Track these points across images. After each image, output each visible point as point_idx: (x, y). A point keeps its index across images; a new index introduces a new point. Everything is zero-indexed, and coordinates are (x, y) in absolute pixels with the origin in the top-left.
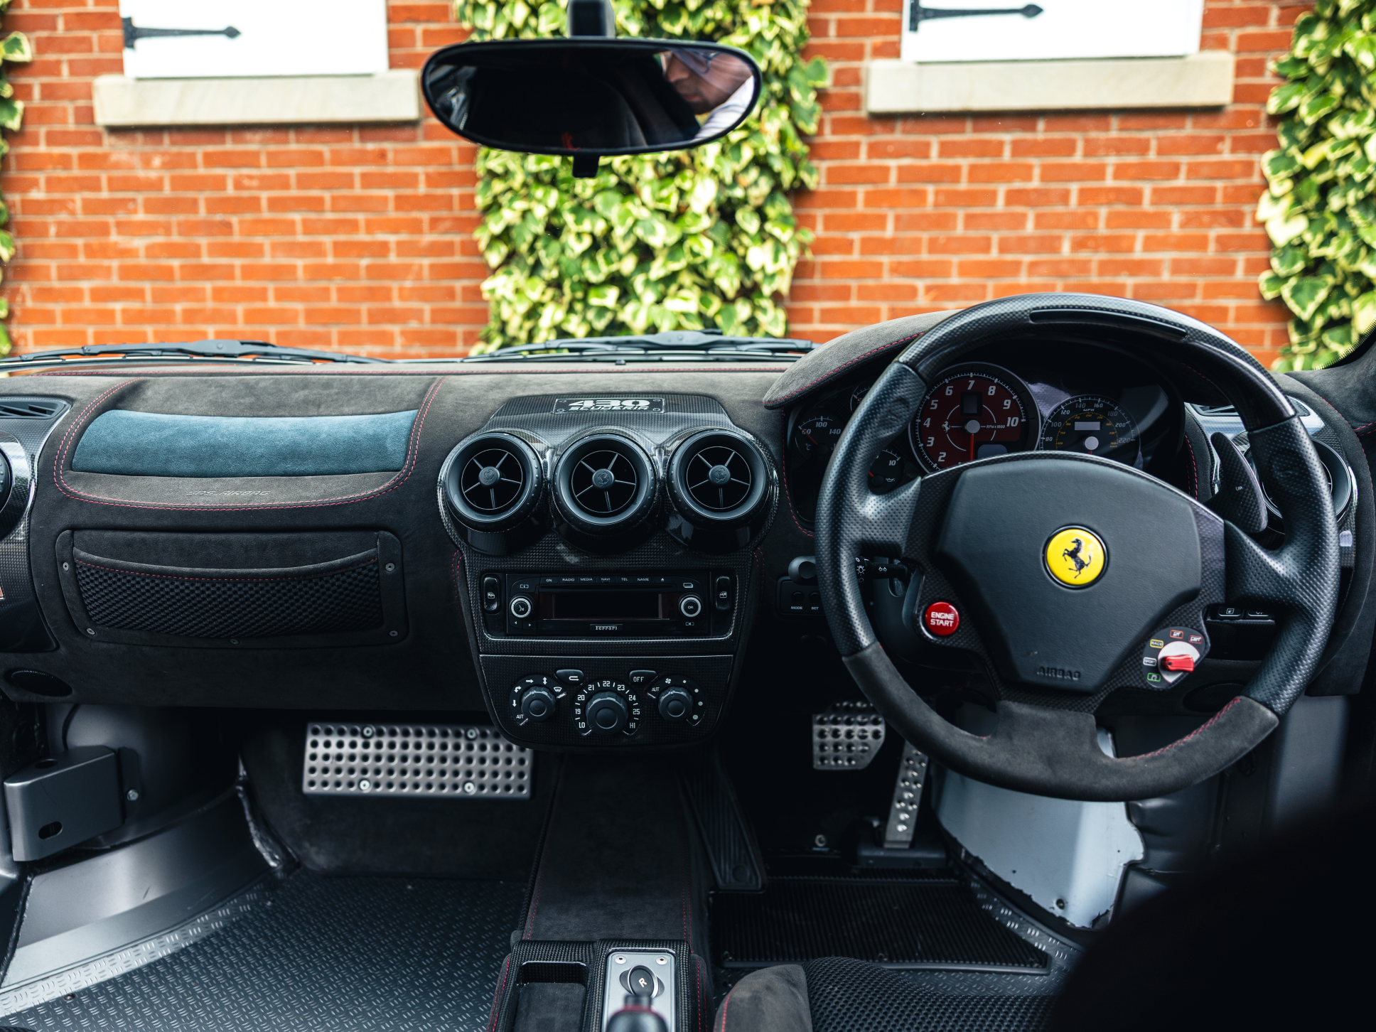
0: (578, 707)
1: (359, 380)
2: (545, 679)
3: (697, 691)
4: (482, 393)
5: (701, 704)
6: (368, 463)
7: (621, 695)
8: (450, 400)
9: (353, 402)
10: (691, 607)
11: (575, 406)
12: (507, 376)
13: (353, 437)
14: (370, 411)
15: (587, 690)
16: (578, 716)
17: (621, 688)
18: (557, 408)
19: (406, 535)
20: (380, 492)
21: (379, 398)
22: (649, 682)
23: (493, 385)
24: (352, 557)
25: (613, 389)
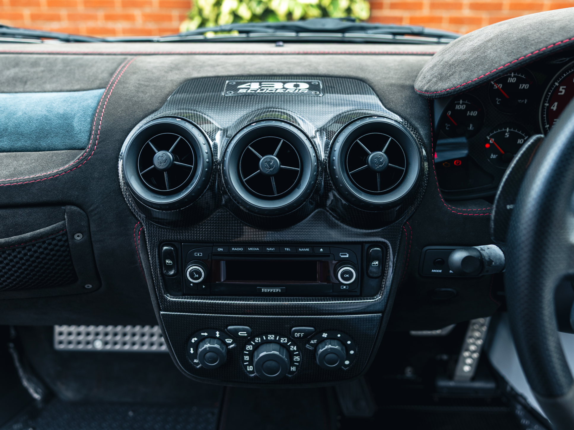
0: (246, 355)
1: (63, 60)
2: (218, 333)
3: (349, 342)
4: (163, 73)
5: (352, 352)
6: (57, 142)
7: (284, 346)
8: (133, 80)
9: (54, 79)
10: (347, 275)
11: (243, 89)
12: (186, 57)
13: (45, 115)
14: (68, 88)
15: (254, 342)
16: (246, 361)
17: (284, 340)
18: (227, 90)
19: (91, 208)
20: (65, 171)
21: (77, 76)
22: (308, 337)
23: (173, 66)
24: (42, 230)
25: (276, 72)
